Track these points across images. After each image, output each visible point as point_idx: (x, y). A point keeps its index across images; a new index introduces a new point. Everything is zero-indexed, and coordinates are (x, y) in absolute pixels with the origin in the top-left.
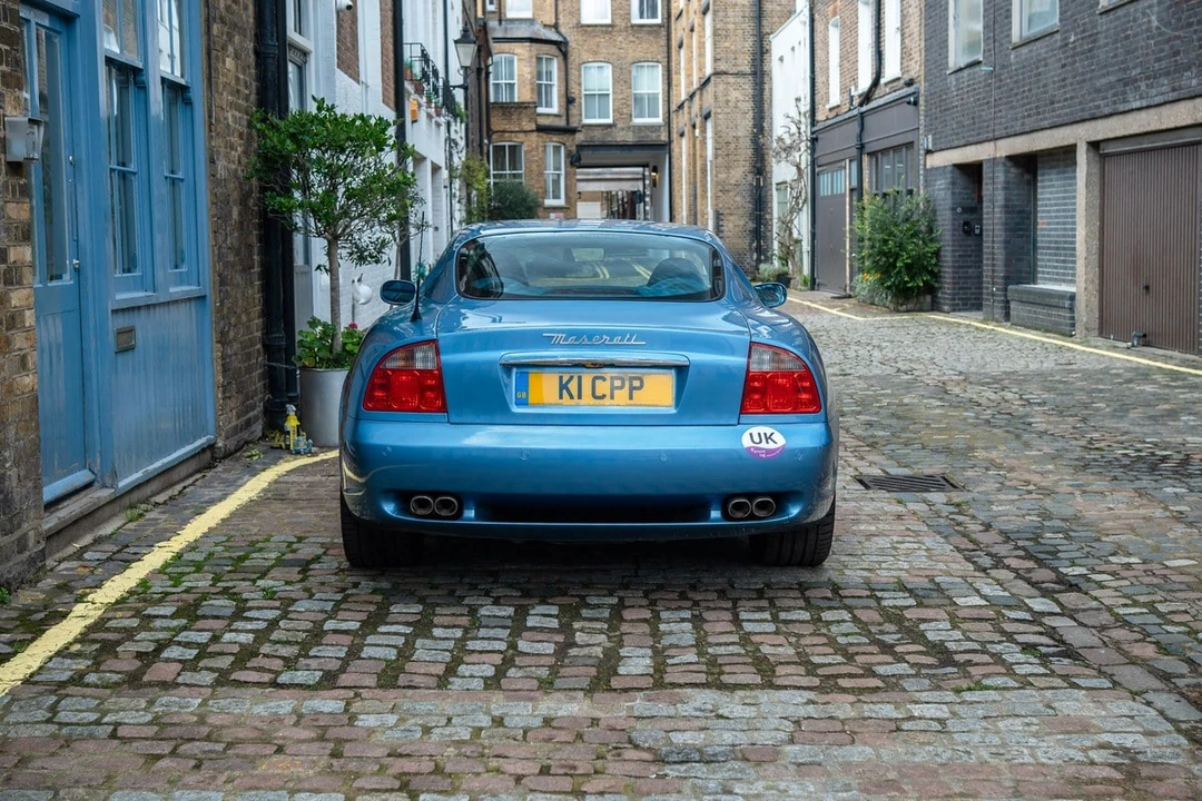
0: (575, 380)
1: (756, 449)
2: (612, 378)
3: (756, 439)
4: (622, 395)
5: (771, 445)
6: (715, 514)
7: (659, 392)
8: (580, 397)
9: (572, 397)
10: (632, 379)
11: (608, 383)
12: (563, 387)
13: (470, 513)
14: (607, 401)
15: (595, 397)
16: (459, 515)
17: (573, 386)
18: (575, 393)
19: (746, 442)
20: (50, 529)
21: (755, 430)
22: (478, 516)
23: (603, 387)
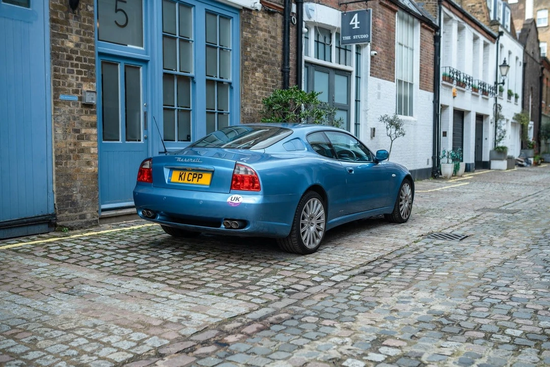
0: (184, 174)
1: (231, 202)
2: (194, 174)
3: (233, 199)
4: (195, 180)
5: (237, 202)
6: (223, 226)
7: (206, 179)
8: (184, 180)
9: (182, 180)
10: (199, 174)
11: (192, 175)
12: (180, 176)
14: (191, 182)
15: (188, 180)
16: (153, 218)
17: (183, 176)
18: (183, 178)
19: (229, 200)
20: (102, 216)
21: (234, 196)
23: (191, 177)
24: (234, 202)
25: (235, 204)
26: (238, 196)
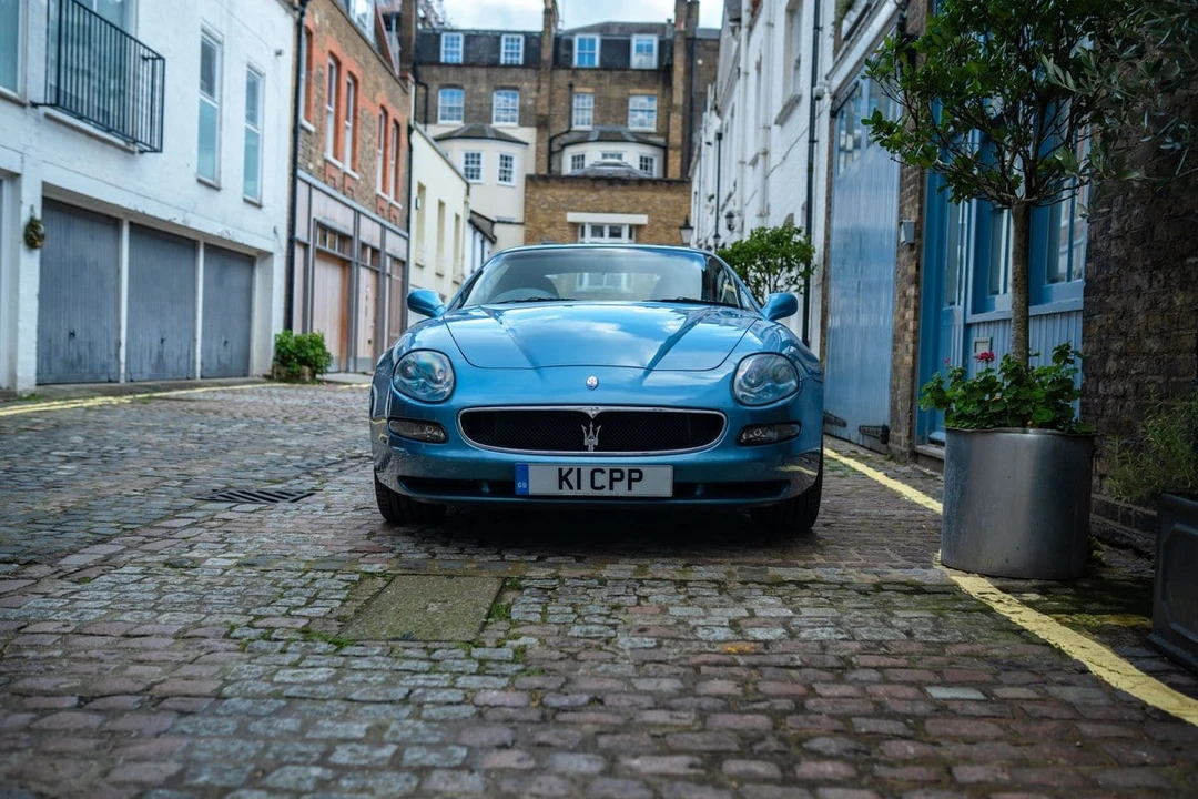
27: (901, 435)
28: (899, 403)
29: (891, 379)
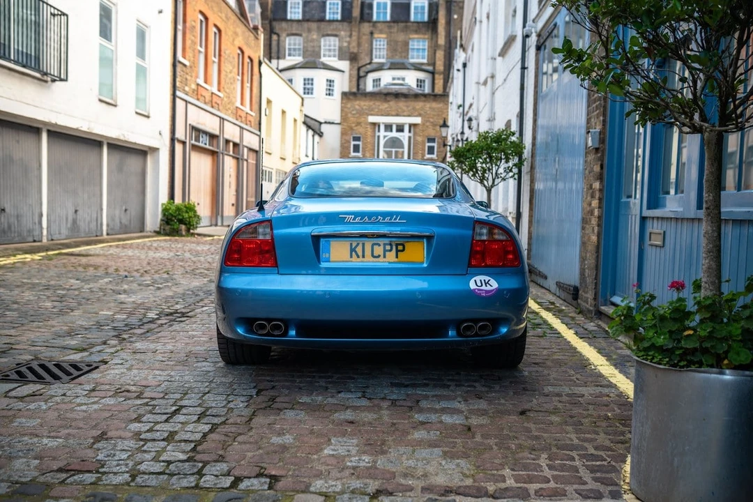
0: (360, 246)
1: (479, 290)
2: (385, 245)
3: (479, 284)
4: (391, 255)
5: (489, 288)
6: (452, 333)
7: (416, 253)
8: (363, 257)
9: (358, 257)
10: (397, 245)
11: (382, 247)
12: (353, 250)
13: (293, 333)
14: (381, 259)
15: (373, 256)
16: (285, 334)
17: (359, 250)
18: (360, 254)
19: (472, 286)
21: (478, 278)
22: (298, 335)
23: (379, 250)
24: (484, 287)
25: (487, 292)
26: (487, 278)
27: (588, 296)
28: (587, 271)
29: (580, 251)
